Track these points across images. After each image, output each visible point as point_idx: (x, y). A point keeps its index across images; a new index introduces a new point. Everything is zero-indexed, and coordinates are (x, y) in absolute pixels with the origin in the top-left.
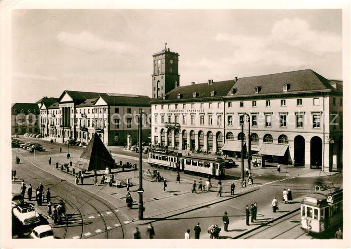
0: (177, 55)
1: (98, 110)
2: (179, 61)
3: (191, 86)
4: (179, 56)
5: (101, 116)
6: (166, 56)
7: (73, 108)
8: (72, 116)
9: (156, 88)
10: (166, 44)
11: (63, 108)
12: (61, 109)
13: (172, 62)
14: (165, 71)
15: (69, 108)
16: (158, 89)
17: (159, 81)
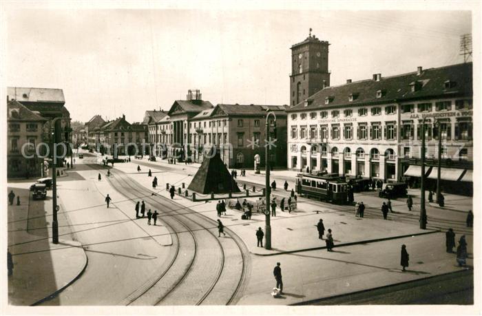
0: (326, 44)
1: (216, 123)
2: (329, 54)
3: (345, 86)
4: (329, 46)
5: (220, 130)
6: (310, 48)
7: (186, 122)
8: (185, 131)
9: (296, 93)
10: (311, 30)
11: (174, 122)
12: (173, 124)
13: (319, 55)
14: (308, 67)
15: (182, 122)
16: (298, 94)
17: (299, 83)
